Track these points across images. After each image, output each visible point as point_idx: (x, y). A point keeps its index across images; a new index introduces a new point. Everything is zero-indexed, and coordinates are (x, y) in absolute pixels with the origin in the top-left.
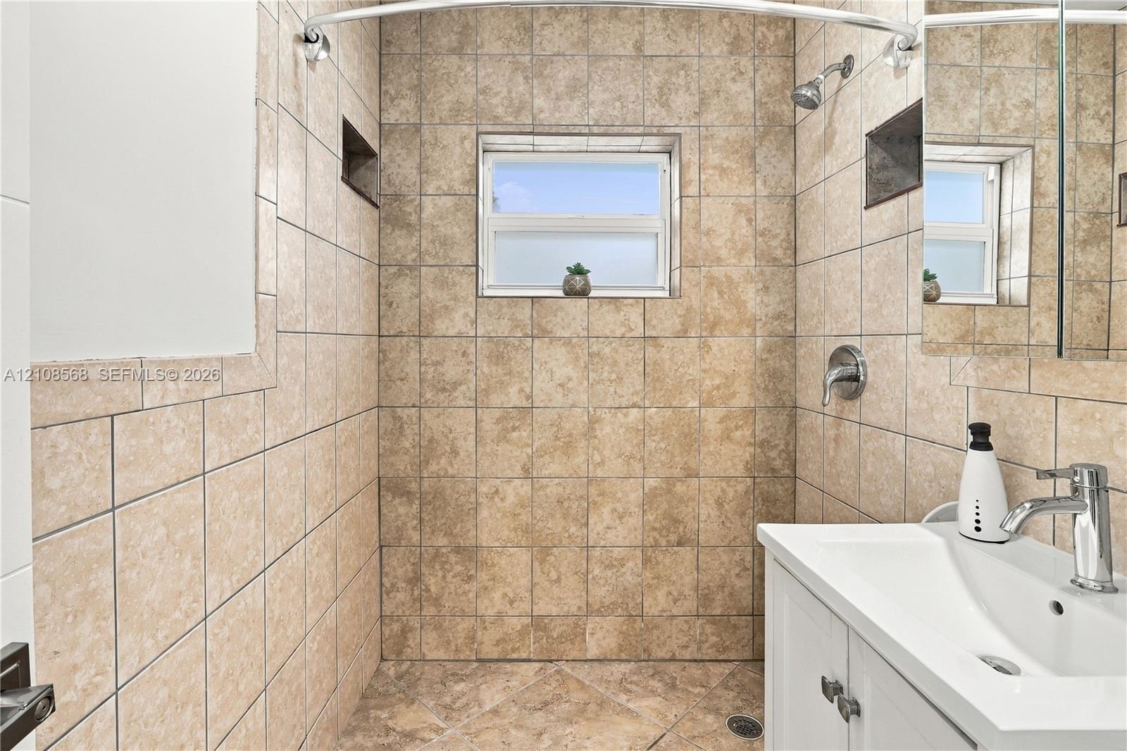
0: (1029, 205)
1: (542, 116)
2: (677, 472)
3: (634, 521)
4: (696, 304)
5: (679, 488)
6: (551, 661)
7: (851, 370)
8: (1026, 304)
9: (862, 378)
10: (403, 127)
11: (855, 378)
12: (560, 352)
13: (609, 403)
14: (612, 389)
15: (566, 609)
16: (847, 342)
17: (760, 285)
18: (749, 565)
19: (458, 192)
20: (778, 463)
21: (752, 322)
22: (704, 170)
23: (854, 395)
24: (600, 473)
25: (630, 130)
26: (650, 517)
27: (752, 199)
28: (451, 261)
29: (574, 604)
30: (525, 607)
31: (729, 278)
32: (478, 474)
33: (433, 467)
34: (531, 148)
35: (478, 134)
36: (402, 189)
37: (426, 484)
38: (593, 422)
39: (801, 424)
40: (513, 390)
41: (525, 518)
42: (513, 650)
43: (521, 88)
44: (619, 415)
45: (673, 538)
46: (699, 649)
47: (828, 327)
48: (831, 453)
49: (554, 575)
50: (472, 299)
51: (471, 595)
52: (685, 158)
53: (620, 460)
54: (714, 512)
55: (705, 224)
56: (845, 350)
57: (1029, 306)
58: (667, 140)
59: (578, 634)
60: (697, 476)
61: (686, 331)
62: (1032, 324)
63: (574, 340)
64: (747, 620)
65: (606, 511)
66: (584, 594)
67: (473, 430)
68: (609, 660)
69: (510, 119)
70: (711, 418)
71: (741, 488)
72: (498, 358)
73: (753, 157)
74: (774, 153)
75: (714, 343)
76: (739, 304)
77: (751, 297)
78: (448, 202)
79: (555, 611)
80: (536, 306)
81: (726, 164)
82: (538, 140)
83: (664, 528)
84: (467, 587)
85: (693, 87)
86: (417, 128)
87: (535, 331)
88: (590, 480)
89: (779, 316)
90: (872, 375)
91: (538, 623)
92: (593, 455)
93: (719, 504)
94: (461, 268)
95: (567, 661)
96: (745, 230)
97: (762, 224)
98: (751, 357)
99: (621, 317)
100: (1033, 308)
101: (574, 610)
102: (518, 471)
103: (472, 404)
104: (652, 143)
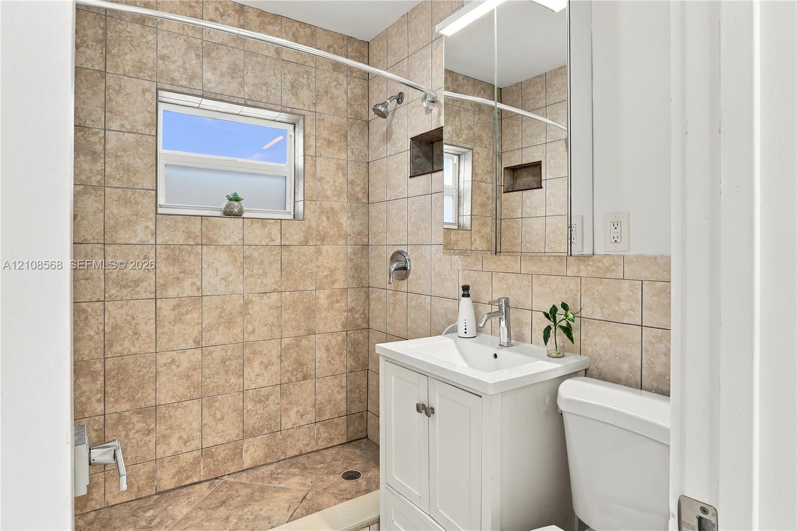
0: (471, 179)
1: (209, 85)
2: (302, 332)
3: (275, 368)
4: (313, 224)
5: (304, 343)
6: (217, 478)
7: (402, 265)
8: (470, 229)
9: (408, 268)
10: (88, 71)
11: (405, 268)
12: (223, 255)
13: (259, 290)
14: (259, 281)
15: (228, 437)
16: (400, 248)
17: (350, 214)
18: (344, 385)
19: (140, 132)
20: (359, 321)
21: (345, 236)
22: (318, 139)
23: (406, 277)
24: (252, 338)
25: (272, 106)
26: (286, 364)
27: (346, 161)
28: (133, 185)
29: (233, 432)
30: (196, 443)
31: (332, 208)
32: (158, 349)
33: (117, 349)
34: (197, 105)
35: (157, 90)
36: (87, 122)
37: (109, 363)
38: (247, 303)
39: (372, 296)
40: (187, 284)
41: (197, 377)
42: (187, 478)
43: (194, 62)
44: (265, 297)
45: (300, 375)
46: (317, 443)
47: (389, 240)
48: (391, 312)
49: (219, 415)
50: (152, 215)
51: (152, 445)
52: (308, 129)
53: (265, 328)
54: (324, 355)
55: (319, 174)
56: (400, 253)
57: (471, 230)
58: (295, 117)
59: (237, 452)
60: (315, 334)
61: (307, 242)
62: (473, 239)
63: (233, 247)
64: (343, 419)
65: (256, 364)
66: (241, 424)
67: (153, 316)
68: (259, 466)
69: (184, 83)
70: (323, 295)
71: (340, 338)
72: (173, 260)
73: (346, 137)
74: (357, 135)
75: (325, 249)
76: (338, 225)
77: (344, 220)
78: (130, 138)
79: (219, 441)
80: (205, 222)
81: (331, 138)
82: (205, 101)
83: (294, 369)
84: (147, 439)
85: (312, 86)
86: (104, 74)
87: (204, 241)
88: (245, 344)
89: (360, 233)
90: (412, 266)
91: (206, 452)
92: (247, 326)
93: (328, 350)
94: (143, 191)
95: (229, 475)
96: (341, 179)
97: (351, 177)
98: (345, 257)
99: (266, 231)
100: (473, 231)
101: (234, 437)
102: (191, 343)
103: (153, 296)
104: (283, 117)
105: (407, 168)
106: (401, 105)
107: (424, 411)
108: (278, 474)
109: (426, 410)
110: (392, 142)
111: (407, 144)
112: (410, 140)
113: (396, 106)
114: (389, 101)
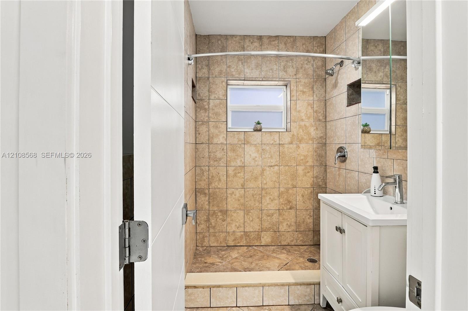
0: (395, 103)
1: (247, 75)
2: (290, 186)
3: (276, 202)
4: (295, 134)
5: (290, 191)
6: (250, 246)
7: (342, 154)
8: (394, 134)
9: (346, 156)
10: (203, 78)
11: (344, 156)
12: (253, 148)
13: (269, 165)
14: (269, 160)
15: (255, 229)
16: (342, 145)
17: (315, 128)
18: (312, 215)
19: (221, 98)
20: (321, 183)
21: (312, 139)
22: (298, 92)
23: (344, 161)
24: (266, 187)
25: (274, 79)
26: (281, 200)
27: (312, 101)
28: (219, 120)
29: (257, 228)
30: (242, 229)
31: (305, 125)
32: (227, 187)
33: (213, 185)
34: (243, 84)
35: (227, 80)
36: (203, 98)
37: (211, 190)
38: (263, 170)
39: (328, 171)
40: (238, 161)
41: (242, 201)
42: (238, 243)
43: (240, 66)
44: (272, 168)
45: (289, 207)
46: (297, 241)
47: (336, 141)
48: (337, 179)
49: (251, 219)
50: (226, 132)
51: (225, 225)
52: (292, 88)
53: (272, 183)
54: (301, 199)
55: (298, 109)
56: (341, 148)
57: (395, 135)
58: (286, 82)
59: (259, 238)
60: (296, 187)
61: (292, 142)
62: (396, 140)
63: (257, 145)
64: (311, 232)
65: (268, 198)
66: (261, 225)
67: (226, 173)
68: (268, 246)
69: (237, 76)
70: (300, 169)
71: (309, 191)
72: (234, 150)
73: (313, 88)
74: (319, 87)
75: (301, 146)
76: (309, 134)
77: (312, 131)
78: (218, 101)
79: (252, 230)
80: (246, 134)
81: (305, 90)
82: (245, 82)
83: (286, 204)
84: (224, 223)
85: (294, 66)
86: (208, 78)
87: (245, 142)
88: (262, 189)
89: (321, 137)
90: (349, 155)
91: (246, 234)
92: (263, 181)
93: (303, 196)
94: (222, 122)
95: (255, 246)
96: (310, 110)
97: (315, 109)
98: (312, 150)
99: (272, 138)
100: (397, 135)
101: (257, 230)
102: (240, 186)
103: (226, 165)
104: (281, 83)
105: (345, 102)
106: (343, 67)
107: (339, 231)
108: (276, 251)
109: (340, 230)
110: (338, 88)
111: (345, 88)
112: (347, 86)
113: (340, 68)
114: (334, 67)
